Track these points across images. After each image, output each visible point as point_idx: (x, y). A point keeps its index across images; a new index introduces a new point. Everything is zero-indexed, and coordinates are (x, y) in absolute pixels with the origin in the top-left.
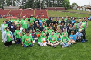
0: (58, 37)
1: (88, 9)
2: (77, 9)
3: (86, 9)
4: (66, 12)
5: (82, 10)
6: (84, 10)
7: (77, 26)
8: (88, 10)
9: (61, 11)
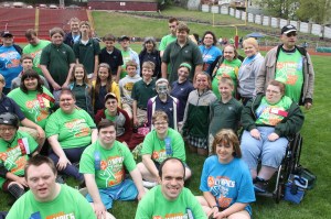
0: (118, 177)
1: (238, 8)
2: (200, 9)
3: (232, 10)
4: (162, 17)
5: (220, 13)
6: (224, 11)
7: (236, 80)
8: (238, 12)
9: (143, 15)
